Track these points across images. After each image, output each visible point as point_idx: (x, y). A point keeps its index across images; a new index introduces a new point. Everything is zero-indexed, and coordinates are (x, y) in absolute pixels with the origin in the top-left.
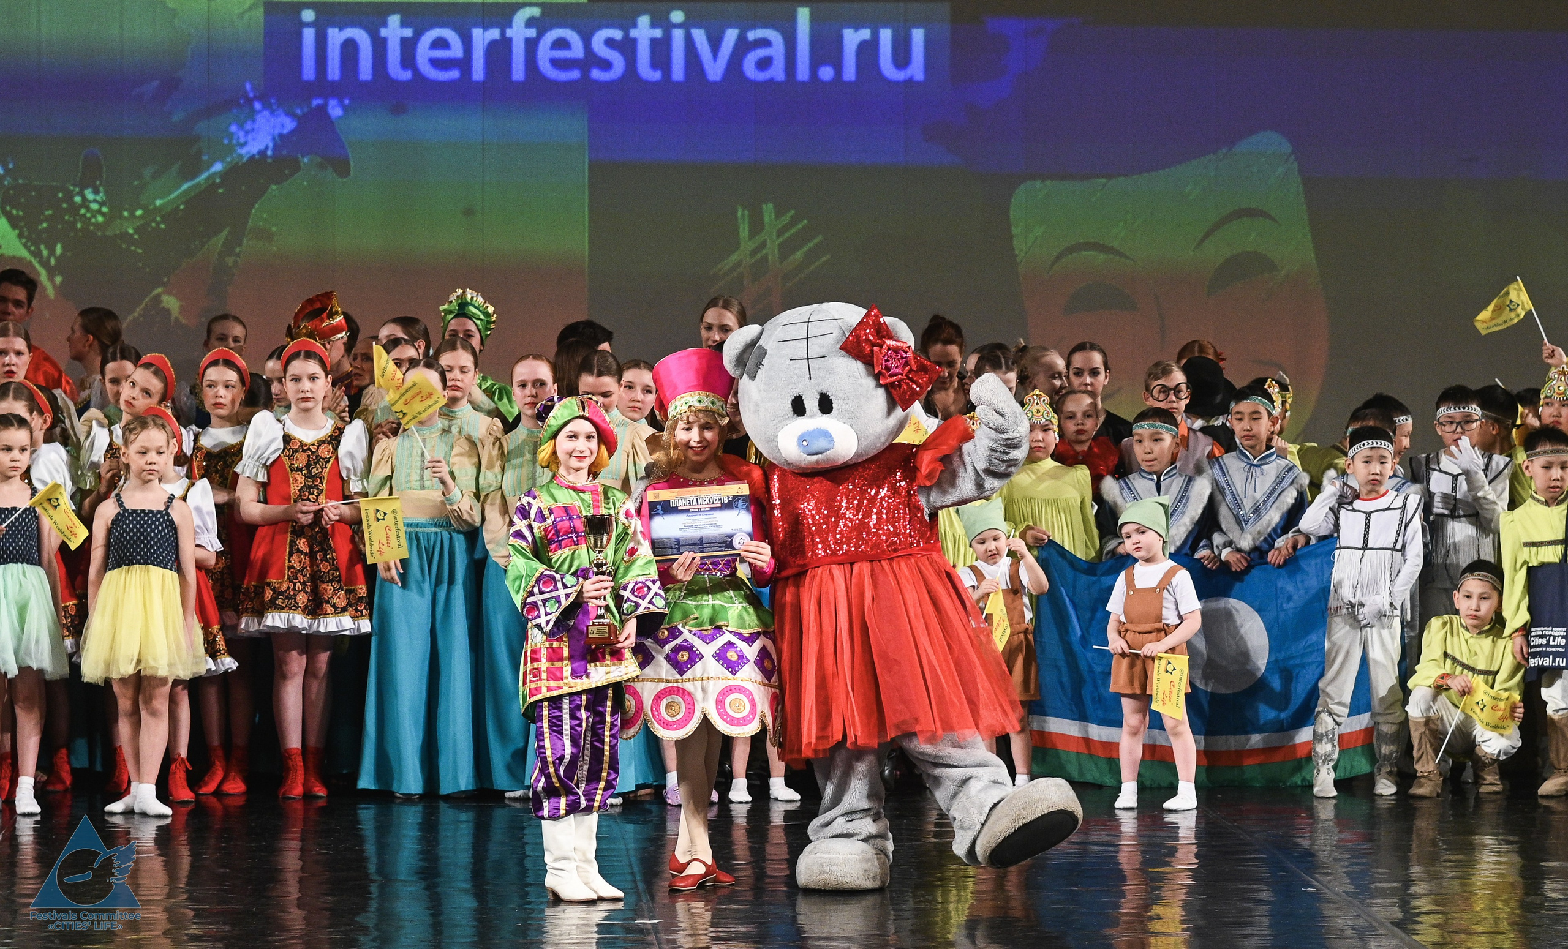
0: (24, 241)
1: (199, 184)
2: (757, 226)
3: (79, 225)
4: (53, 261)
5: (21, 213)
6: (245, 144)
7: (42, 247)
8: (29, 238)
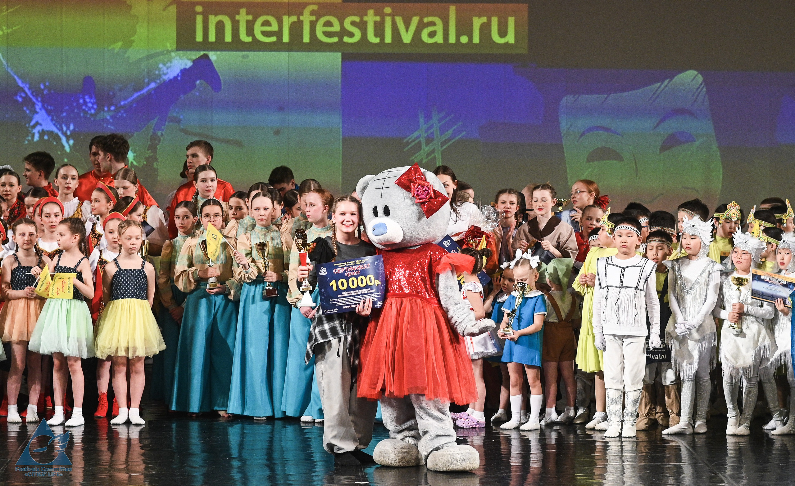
0: (54, 122)
1: (143, 94)
2: (428, 117)
3: (82, 115)
4: (69, 133)
5: (52, 108)
6: (167, 73)
7: (63, 126)
8: (56, 121)
